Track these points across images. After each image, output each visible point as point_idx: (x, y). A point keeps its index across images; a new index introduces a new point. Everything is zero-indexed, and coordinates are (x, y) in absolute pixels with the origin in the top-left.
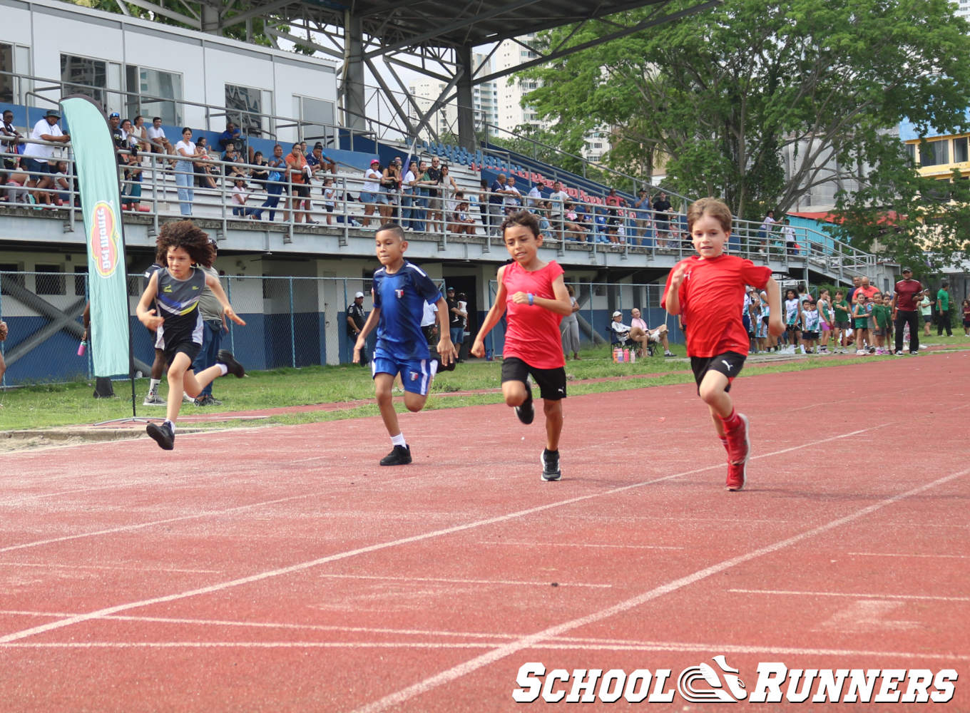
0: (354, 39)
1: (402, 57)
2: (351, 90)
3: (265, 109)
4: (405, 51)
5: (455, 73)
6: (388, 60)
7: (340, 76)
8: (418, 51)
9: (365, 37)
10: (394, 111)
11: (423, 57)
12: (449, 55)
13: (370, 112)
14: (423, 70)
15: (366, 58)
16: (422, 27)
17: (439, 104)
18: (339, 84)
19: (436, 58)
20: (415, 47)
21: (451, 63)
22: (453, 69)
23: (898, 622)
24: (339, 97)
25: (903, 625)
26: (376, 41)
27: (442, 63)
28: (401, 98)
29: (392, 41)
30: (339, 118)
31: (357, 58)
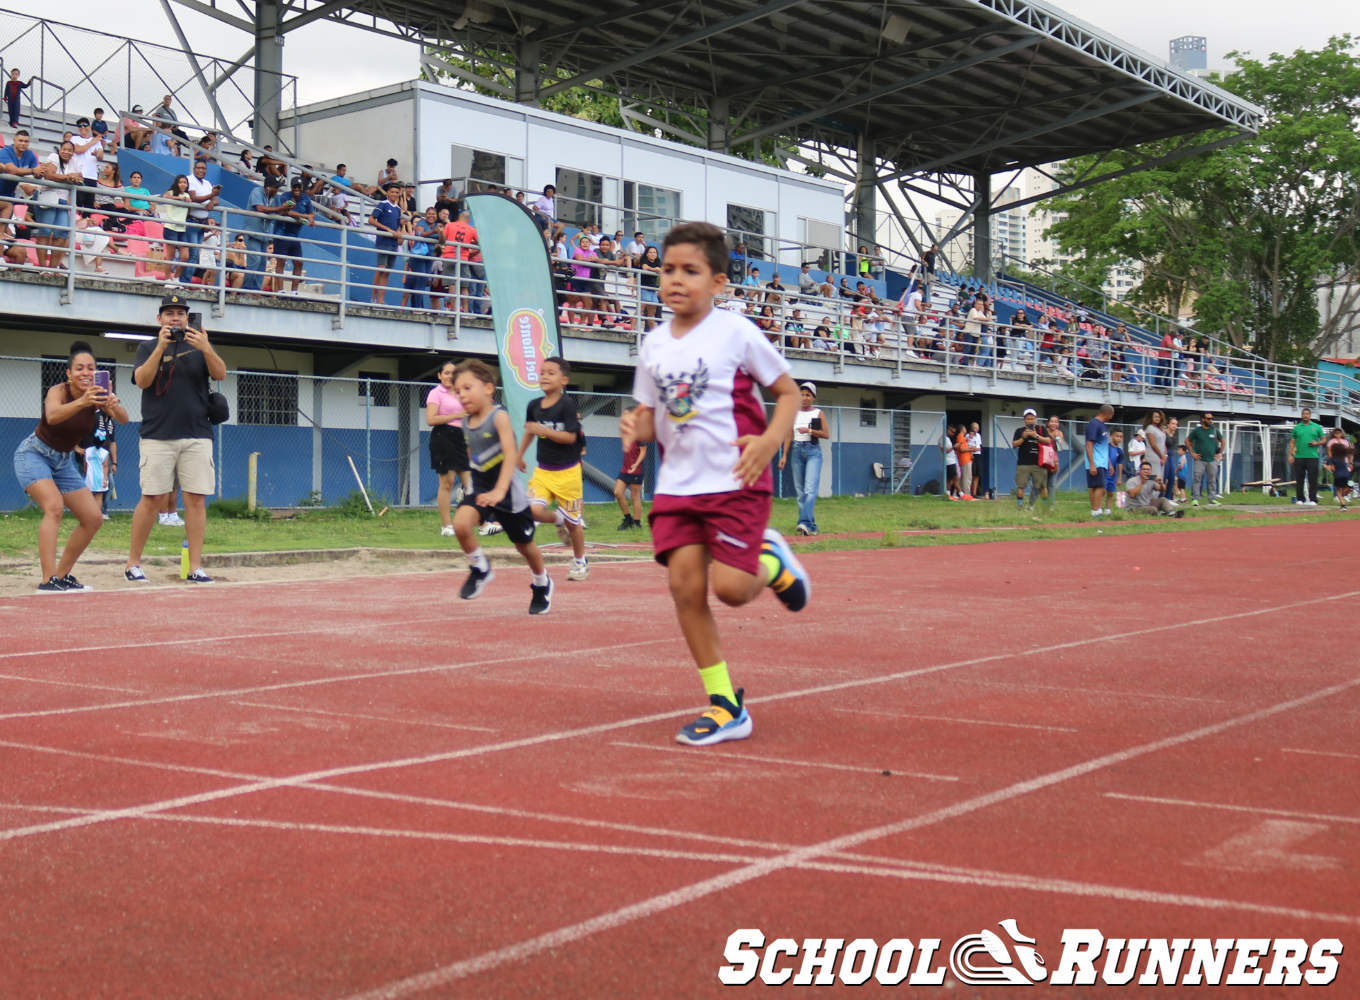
0: (867, 163)
2: (862, 216)
3: (769, 231)
4: (920, 177)
6: (903, 185)
7: (851, 200)
8: (935, 177)
9: (878, 161)
10: (907, 239)
11: (940, 183)
12: (967, 182)
14: (939, 198)
15: (880, 182)
16: (939, 151)
17: (954, 233)
18: (848, 208)
19: (953, 185)
20: (932, 172)
21: (969, 191)
22: (971, 197)
23: (1309, 858)
24: (848, 222)
25: (1314, 862)
26: (889, 164)
27: (959, 190)
28: (914, 226)
29: (906, 164)
30: (848, 243)
31: (868, 183)
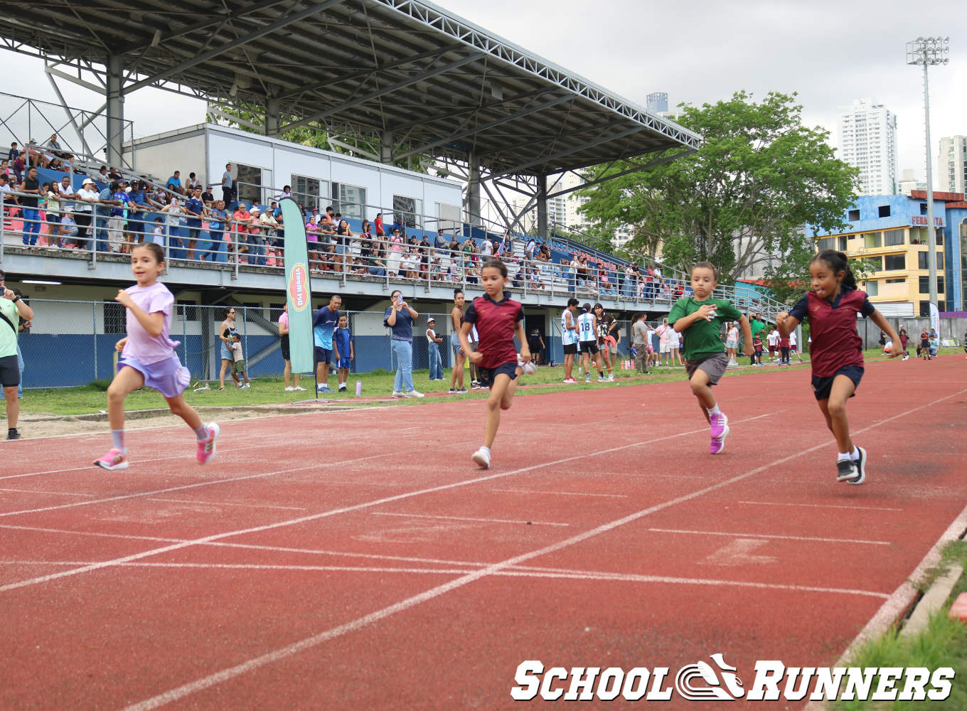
0: (474, 169)
1: (504, 181)
2: (472, 202)
3: (418, 211)
4: (506, 177)
5: (536, 190)
6: (495, 183)
7: (466, 192)
8: (514, 177)
9: (481, 168)
10: (498, 214)
11: (517, 181)
12: (533, 180)
13: (483, 214)
14: (517, 189)
15: (482, 181)
16: (517, 162)
17: (525, 211)
18: (464, 196)
19: (524, 182)
20: (512, 175)
21: (534, 185)
22: (535, 189)
24: (464, 204)
26: (488, 170)
27: (528, 185)
28: (502, 206)
29: (497, 170)
30: (464, 217)
31: (476, 181)
